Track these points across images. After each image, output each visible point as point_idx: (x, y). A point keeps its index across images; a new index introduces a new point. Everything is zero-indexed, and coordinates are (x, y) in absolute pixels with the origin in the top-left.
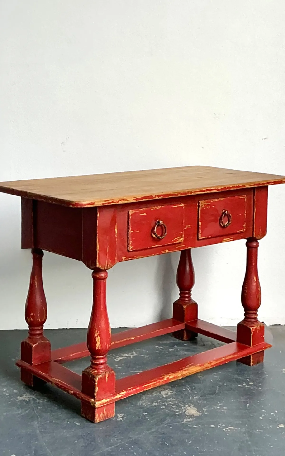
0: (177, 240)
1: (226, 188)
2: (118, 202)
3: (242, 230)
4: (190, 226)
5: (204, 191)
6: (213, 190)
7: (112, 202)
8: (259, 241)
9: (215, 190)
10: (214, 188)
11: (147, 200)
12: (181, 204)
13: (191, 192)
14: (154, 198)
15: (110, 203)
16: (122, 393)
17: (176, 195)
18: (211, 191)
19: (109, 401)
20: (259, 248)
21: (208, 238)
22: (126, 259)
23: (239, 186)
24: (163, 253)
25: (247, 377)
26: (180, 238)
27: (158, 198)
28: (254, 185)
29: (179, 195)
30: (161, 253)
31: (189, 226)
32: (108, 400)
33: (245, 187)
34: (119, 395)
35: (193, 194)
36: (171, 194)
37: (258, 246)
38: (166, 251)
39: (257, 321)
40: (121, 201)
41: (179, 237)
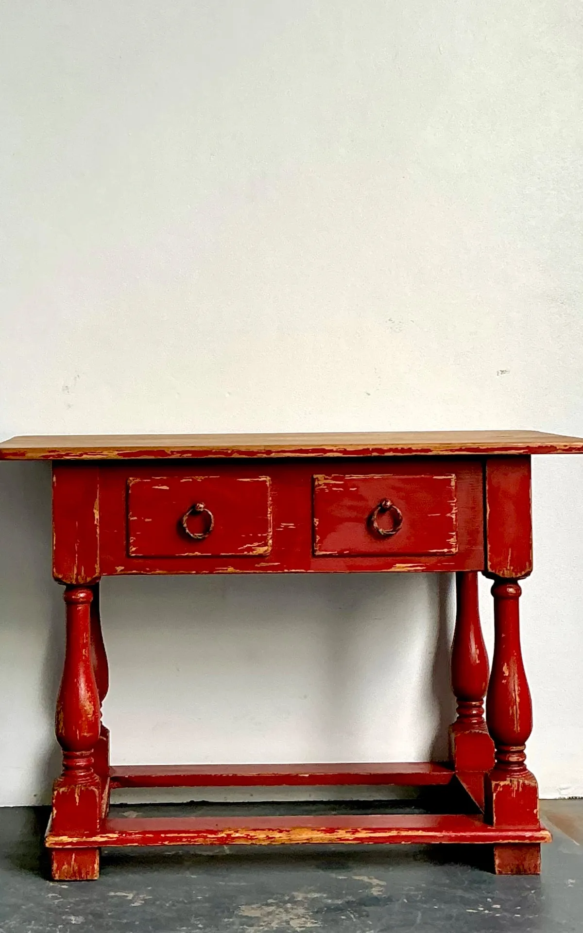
0: (250, 549)
1: (371, 450)
2: (81, 455)
3: (446, 550)
4: (293, 524)
5: (307, 451)
6: (331, 451)
7: (67, 455)
8: (520, 582)
9: (336, 451)
10: (335, 449)
11: (153, 457)
12: (260, 477)
13: (269, 452)
14: (170, 455)
15: (62, 455)
16: (111, 835)
17: (226, 454)
18: (325, 453)
19: (75, 842)
20: (521, 599)
21: (341, 555)
22: (123, 572)
23: (410, 450)
24: (220, 571)
25: (486, 894)
26: (259, 546)
27: (180, 456)
28: (461, 450)
29: (235, 456)
30: (215, 572)
31: (291, 526)
32: (75, 840)
33: (430, 453)
34: (101, 837)
35: (273, 455)
36: (214, 451)
37: (520, 594)
38: (227, 570)
39: (525, 769)
40: (86, 454)
41: (256, 544)
